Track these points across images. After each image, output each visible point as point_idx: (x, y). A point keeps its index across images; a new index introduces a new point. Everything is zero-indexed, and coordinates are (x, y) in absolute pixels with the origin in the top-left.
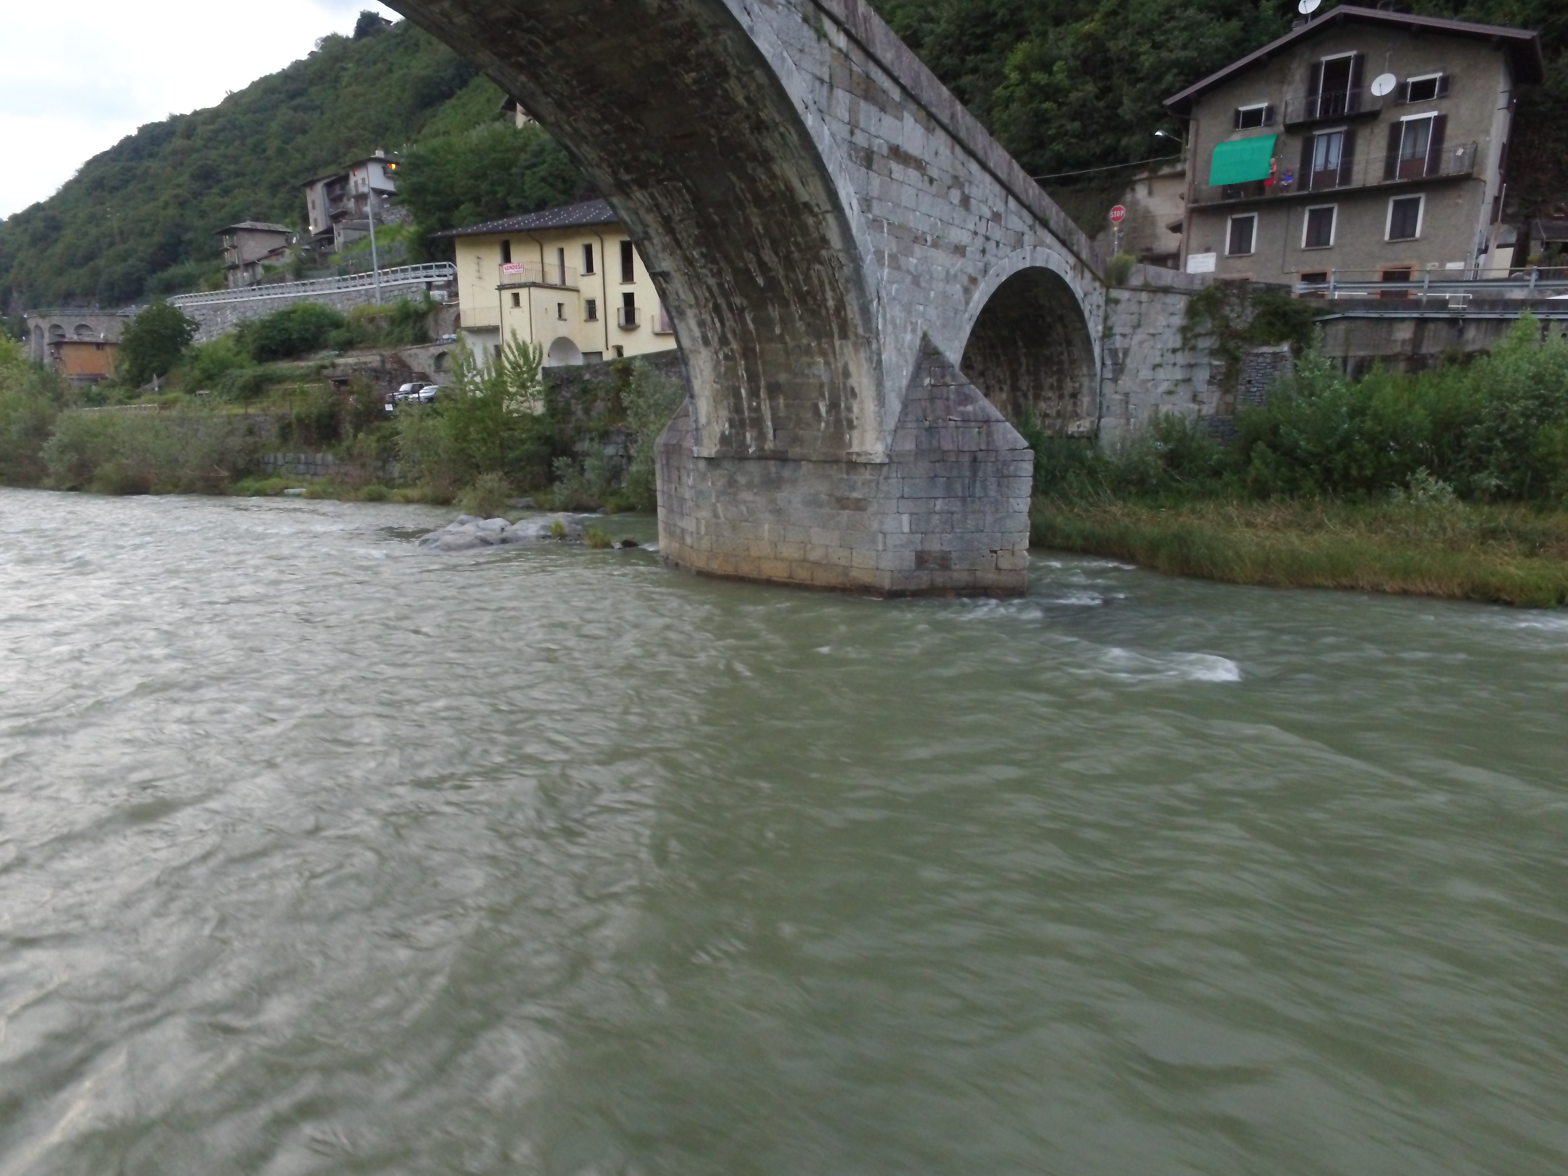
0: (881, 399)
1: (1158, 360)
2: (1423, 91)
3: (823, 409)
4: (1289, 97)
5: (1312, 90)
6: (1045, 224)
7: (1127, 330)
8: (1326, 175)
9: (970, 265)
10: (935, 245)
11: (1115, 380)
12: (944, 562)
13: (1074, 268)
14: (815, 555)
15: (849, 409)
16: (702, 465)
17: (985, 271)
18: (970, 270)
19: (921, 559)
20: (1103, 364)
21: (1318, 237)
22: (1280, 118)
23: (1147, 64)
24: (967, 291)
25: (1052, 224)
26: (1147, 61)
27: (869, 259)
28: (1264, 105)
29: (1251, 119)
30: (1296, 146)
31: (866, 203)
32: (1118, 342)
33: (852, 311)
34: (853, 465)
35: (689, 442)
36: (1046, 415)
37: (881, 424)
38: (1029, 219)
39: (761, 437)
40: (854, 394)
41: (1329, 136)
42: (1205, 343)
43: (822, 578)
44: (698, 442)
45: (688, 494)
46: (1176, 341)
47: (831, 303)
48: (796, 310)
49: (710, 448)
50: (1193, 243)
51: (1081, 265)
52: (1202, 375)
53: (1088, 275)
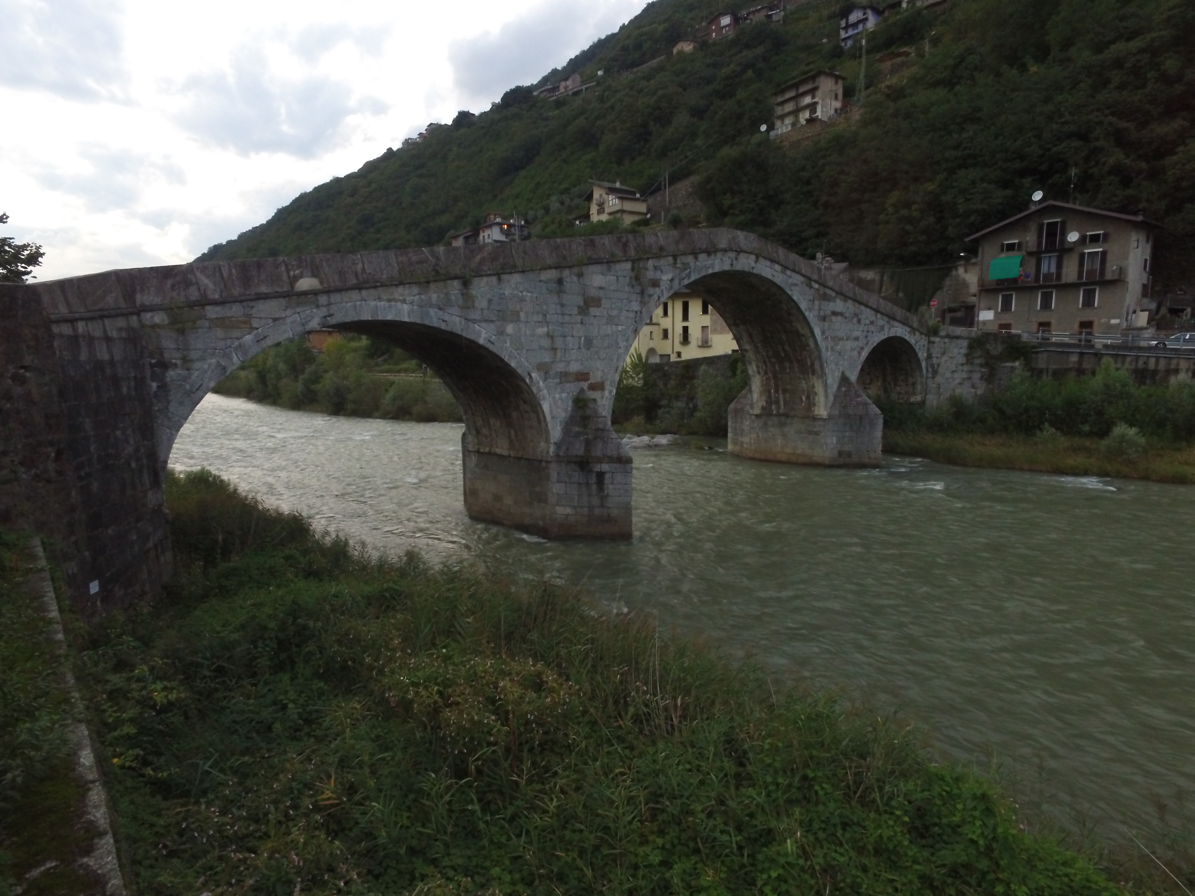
0: (826, 396)
1: (954, 369)
2: (1095, 239)
3: (804, 398)
4: (1028, 239)
5: (1040, 236)
6: (894, 319)
7: (939, 355)
8: (1048, 276)
9: (861, 344)
10: (847, 339)
11: (933, 378)
12: (849, 454)
13: (910, 333)
14: (799, 451)
15: (814, 399)
16: (753, 417)
17: (867, 344)
18: (861, 345)
19: (840, 453)
20: (927, 370)
21: (1046, 305)
22: (1024, 248)
23: (961, 210)
24: (859, 353)
25: (898, 318)
26: (961, 208)
27: (824, 350)
28: (1017, 241)
29: (1011, 247)
30: (1033, 261)
31: (823, 333)
32: (935, 360)
33: (817, 366)
34: (815, 419)
35: (748, 408)
36: (900, 393)
37: (826, 405)
38: (886, 319)
39: (778, 408)
40: (816, 394)
41: (1050, 257)
42: (978, 361)
43: (802, 460)
44: (752, 408)
45: (746, 428)
46: (963, 360)
47: (809, 363)
48: (796, 365)
49: (757, 411)
50: (982, 305)
51: (913, 330)
52: (977, 376)
53: (917, 334)
